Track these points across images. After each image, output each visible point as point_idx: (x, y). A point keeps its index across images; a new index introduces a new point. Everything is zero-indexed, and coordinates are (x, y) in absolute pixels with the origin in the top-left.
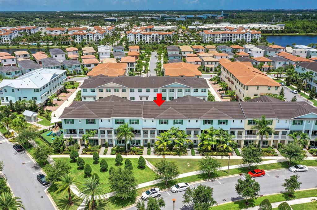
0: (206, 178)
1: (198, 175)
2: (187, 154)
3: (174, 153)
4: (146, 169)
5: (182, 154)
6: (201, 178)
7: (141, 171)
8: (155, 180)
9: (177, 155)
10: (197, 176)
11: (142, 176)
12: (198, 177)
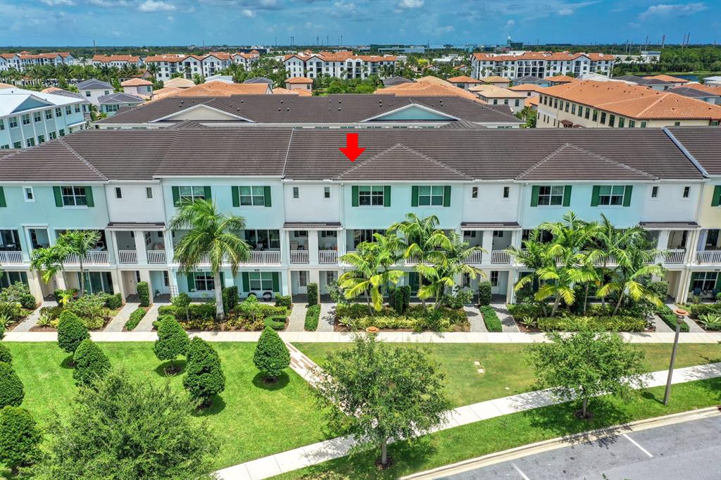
0: (572, 429)
1: (529, 412)
2: (469, 325)
3: (414, 321)
4: (290, 385)
5: (446, 326)
6: (545, 425)
7: (265, 395)
8: (329, 438)
9: (424, 329)
10: (527, 420)
11: (268, 422)
12: (535, 425)
